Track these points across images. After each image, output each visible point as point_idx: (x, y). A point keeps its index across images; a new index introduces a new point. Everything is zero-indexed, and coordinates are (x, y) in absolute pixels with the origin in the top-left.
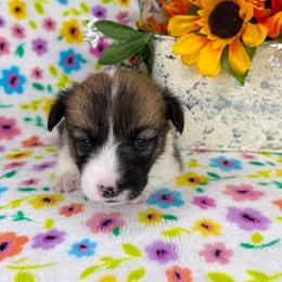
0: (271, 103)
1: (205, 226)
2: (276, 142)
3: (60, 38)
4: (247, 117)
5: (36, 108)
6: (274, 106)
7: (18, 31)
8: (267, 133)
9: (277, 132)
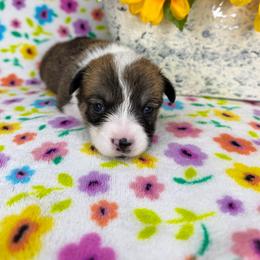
0: (211, 51)
2: (214, 87)
4: (189, 64)
5: (13, 51)
6: (213, 54)
8: (206, 79)
9: (215, 79)
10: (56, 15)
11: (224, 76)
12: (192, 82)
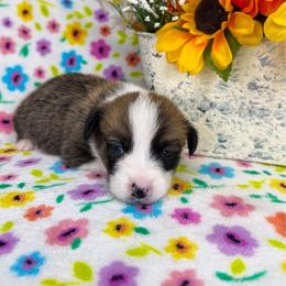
0: (259, 106)
1: (180, 247)
2: (265, 151)
3: (63, 40)
4: (233, 121)
6: (262, 109)
7: (25, 33)
8: (255, 140)
9: (266, 140)
10: (85, 63)
11: (277, 137)
12: (238, 144)
